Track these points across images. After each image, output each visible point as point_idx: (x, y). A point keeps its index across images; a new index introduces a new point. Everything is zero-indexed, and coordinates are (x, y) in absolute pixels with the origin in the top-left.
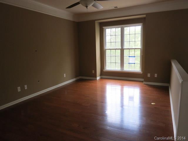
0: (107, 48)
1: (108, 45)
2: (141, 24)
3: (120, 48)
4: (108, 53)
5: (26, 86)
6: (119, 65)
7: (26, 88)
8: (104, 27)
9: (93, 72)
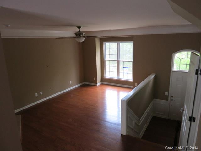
0: (106, 59)
1: (107, 57)
2: (132, 42)
3: (117, 60)
4: (107, 63)
5: (41, 92)
6: (116, 74)
7: (41, 94)
8: (103, 42)
9: (95, 79)
